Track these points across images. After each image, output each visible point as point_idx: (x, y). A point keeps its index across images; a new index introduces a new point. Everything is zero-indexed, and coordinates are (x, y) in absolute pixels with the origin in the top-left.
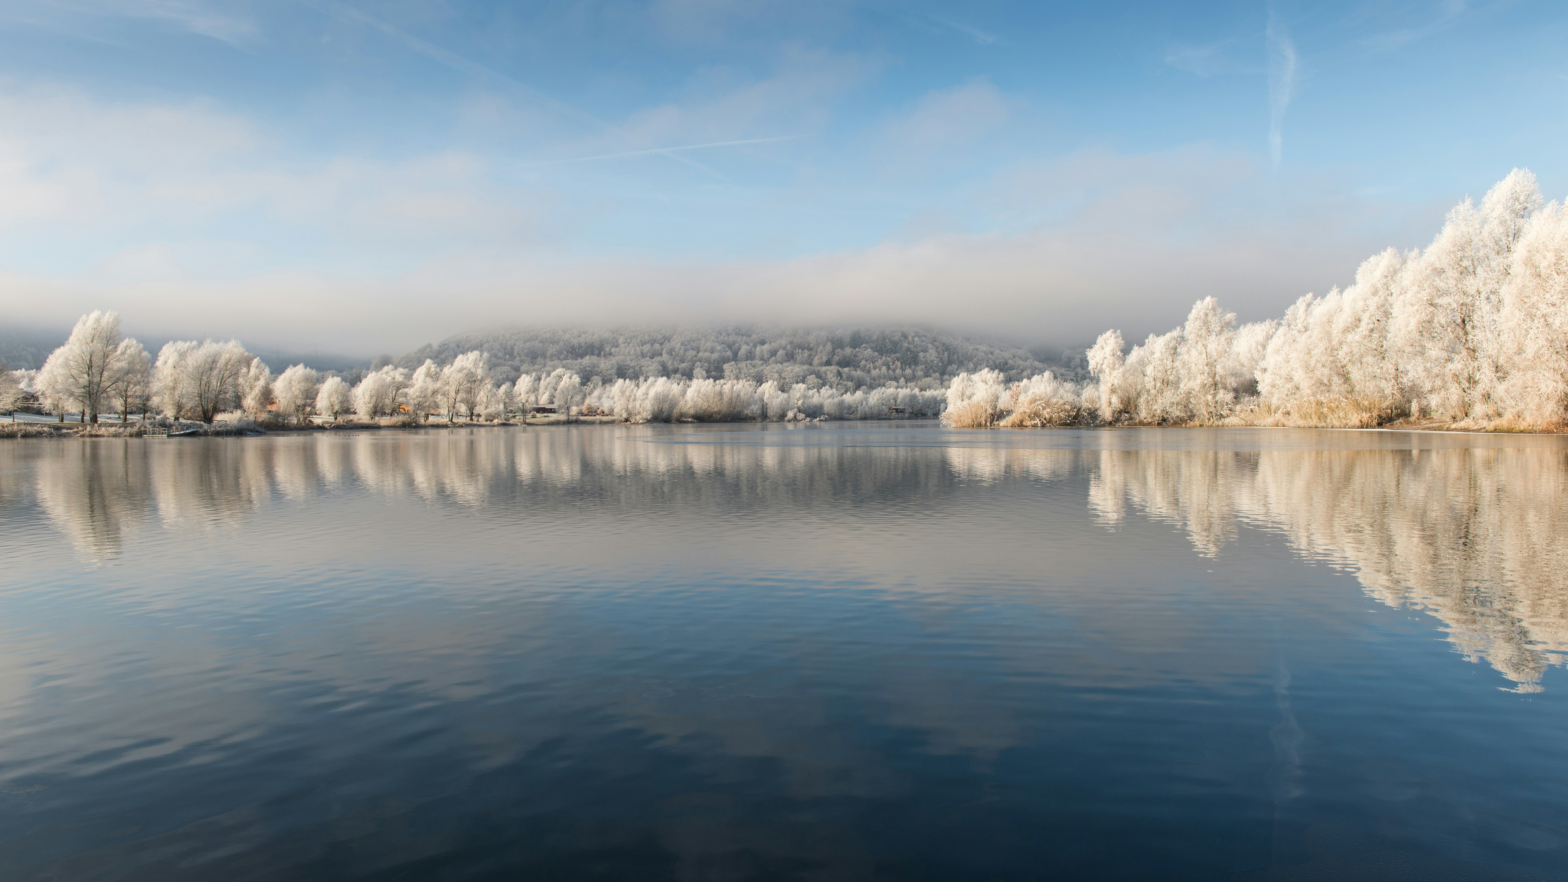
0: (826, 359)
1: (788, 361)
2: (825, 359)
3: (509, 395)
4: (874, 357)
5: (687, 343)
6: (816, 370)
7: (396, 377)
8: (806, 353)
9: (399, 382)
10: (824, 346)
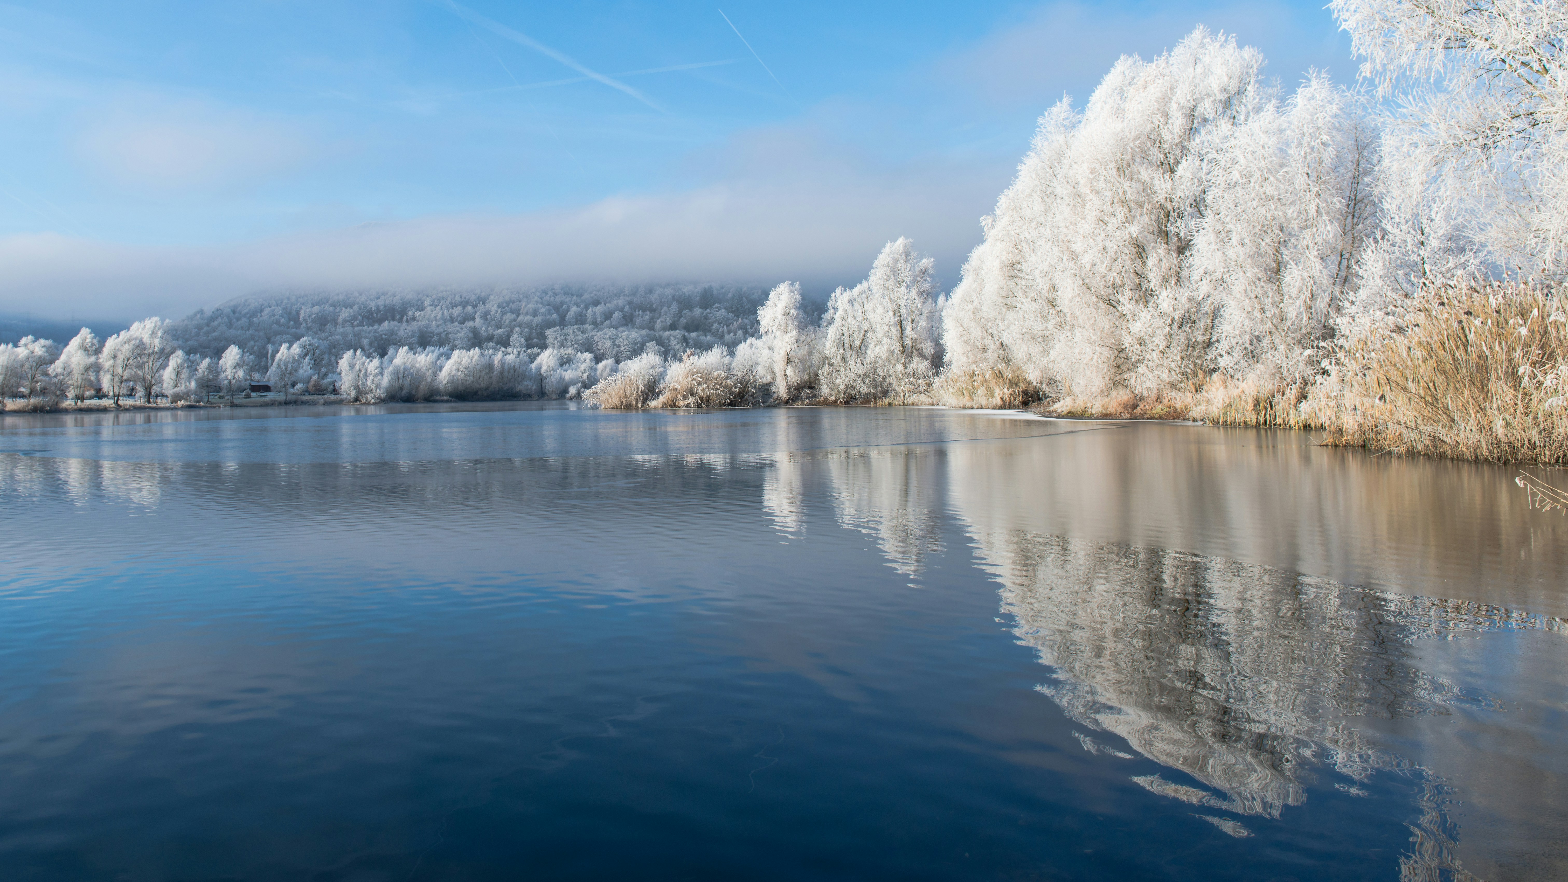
0: (671, 322)
1: (626, 325)
2: (669, 322)
3: (214, 370)
4: (728, 319)
5: (505, 304)
6: (657, 335)
7: (36, 351)
8: (648, 316)
9: (40, 357)
10: (669, 307)
